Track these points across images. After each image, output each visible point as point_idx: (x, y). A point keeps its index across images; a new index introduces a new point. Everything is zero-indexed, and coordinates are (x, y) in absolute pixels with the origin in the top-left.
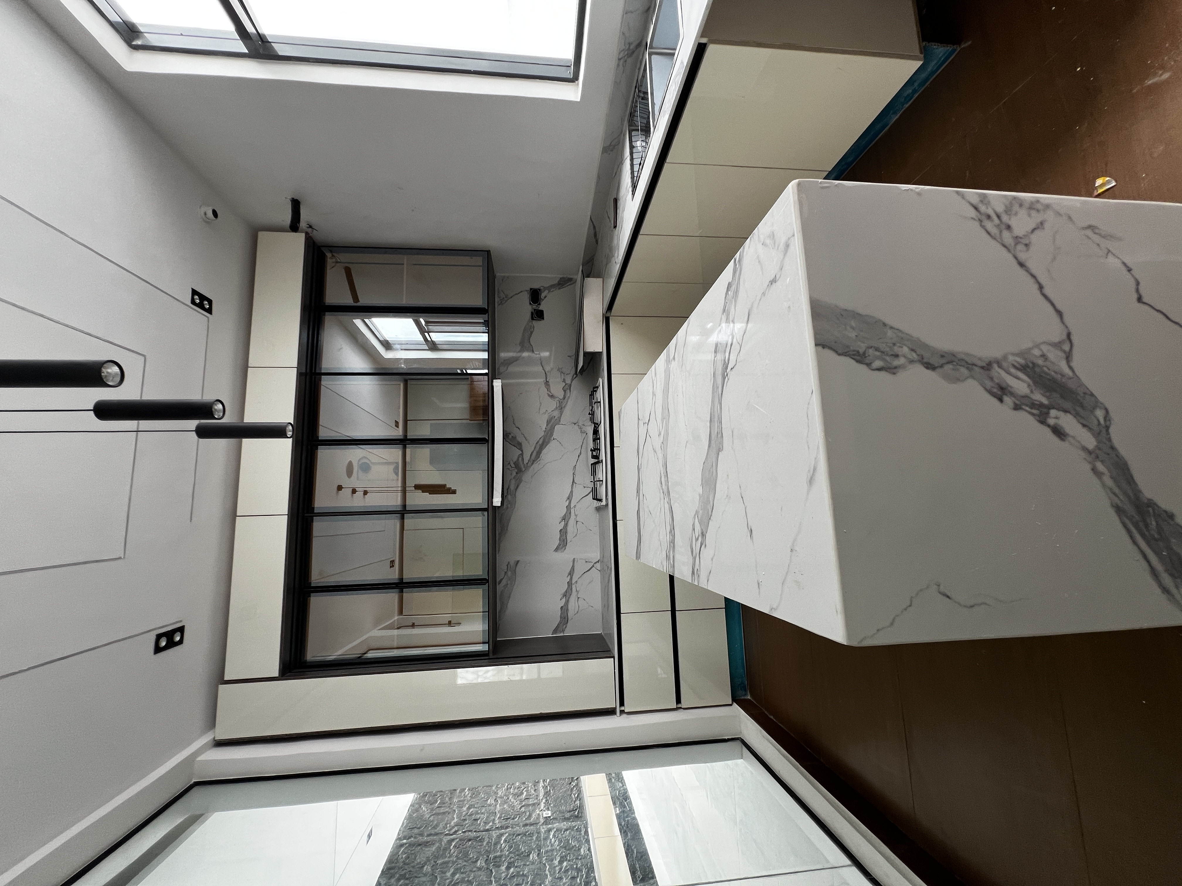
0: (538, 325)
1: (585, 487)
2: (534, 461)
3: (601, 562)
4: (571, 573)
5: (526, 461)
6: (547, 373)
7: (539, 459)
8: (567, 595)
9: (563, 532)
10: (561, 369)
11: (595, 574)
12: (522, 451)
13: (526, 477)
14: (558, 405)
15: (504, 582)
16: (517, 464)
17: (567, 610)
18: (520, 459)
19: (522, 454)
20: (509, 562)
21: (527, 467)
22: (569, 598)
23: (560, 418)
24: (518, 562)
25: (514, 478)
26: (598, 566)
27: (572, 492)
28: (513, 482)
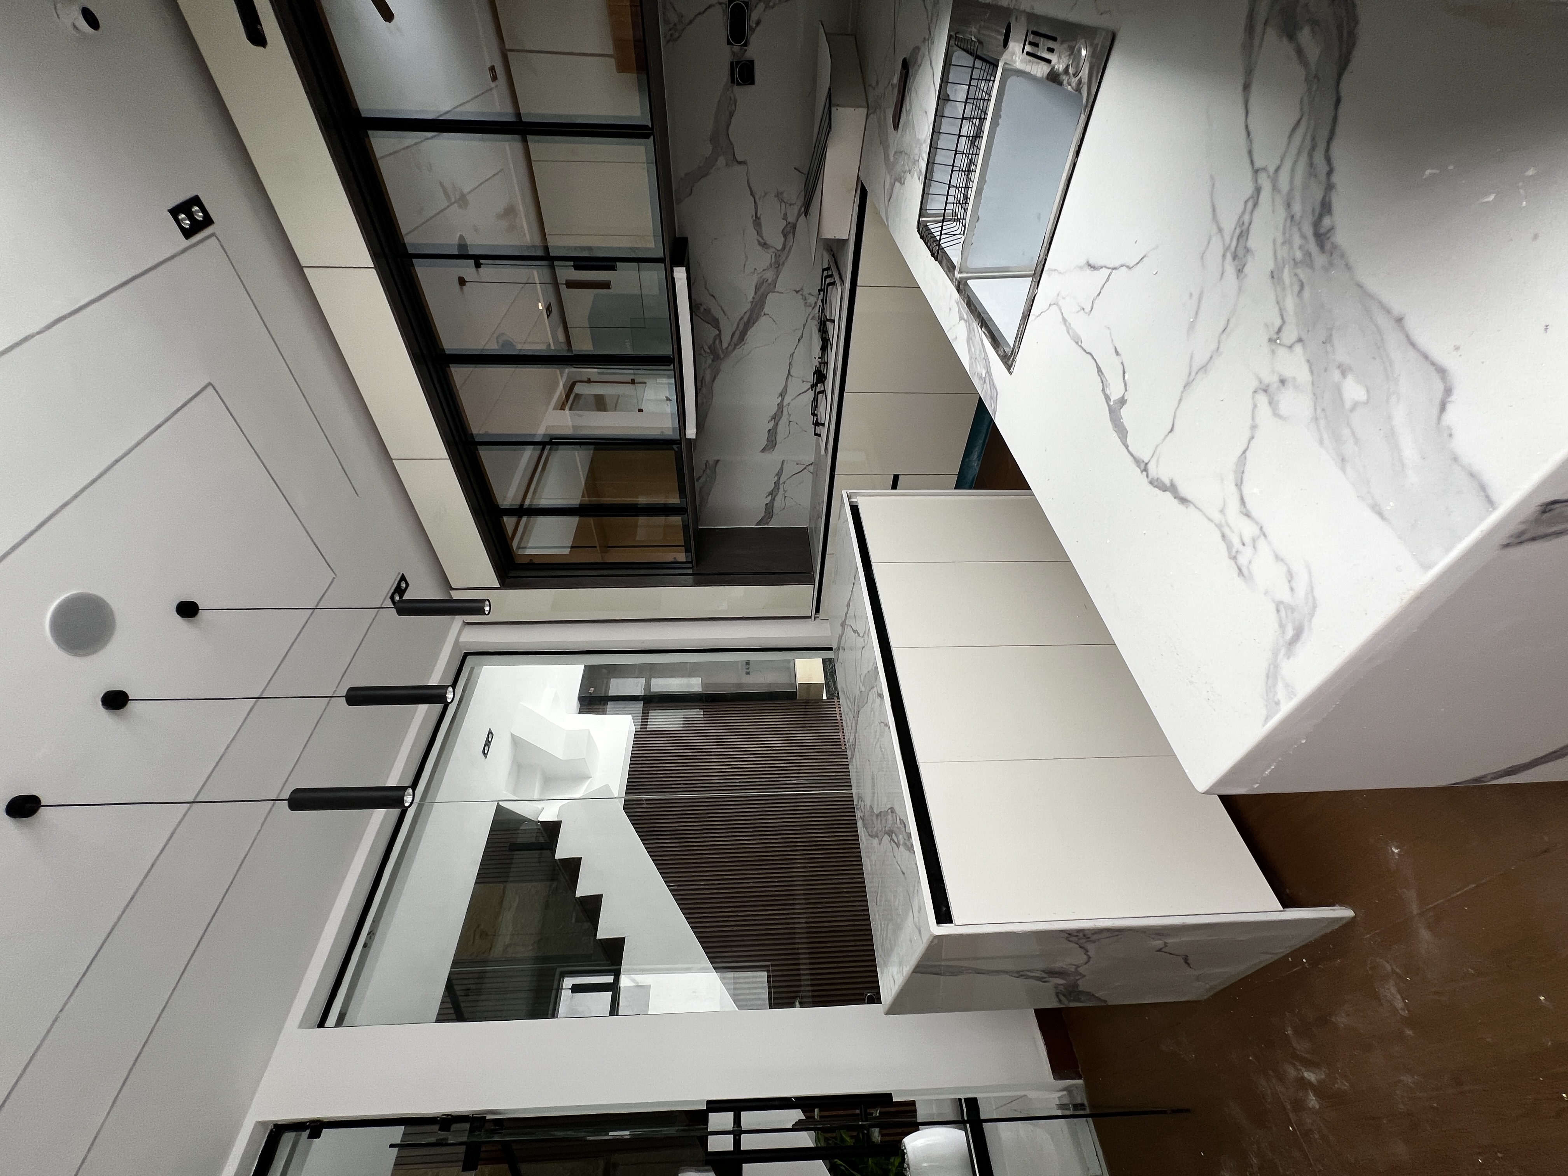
1: (803, 381)
2: (736, 345)
3: (815, 465)
5: (725, 345)
6: (757, 201)
7: (743, 343)
8: (773, 494)
10: (782, 193)
11: (807, 477)
12: (720, 331)
14: (773, 261)
15: (702, 480)
16: (713, 350)
17: (773, 506)
18: (717, 342)
19: (719, 335)
20: (707, 461)
21: (727, 353)
22: (775, 496)
23: (775, 282)
24: (718, 461)
25: (709, 367)
26: (811, 468)
27: (786, 387)
28: (708, 372)
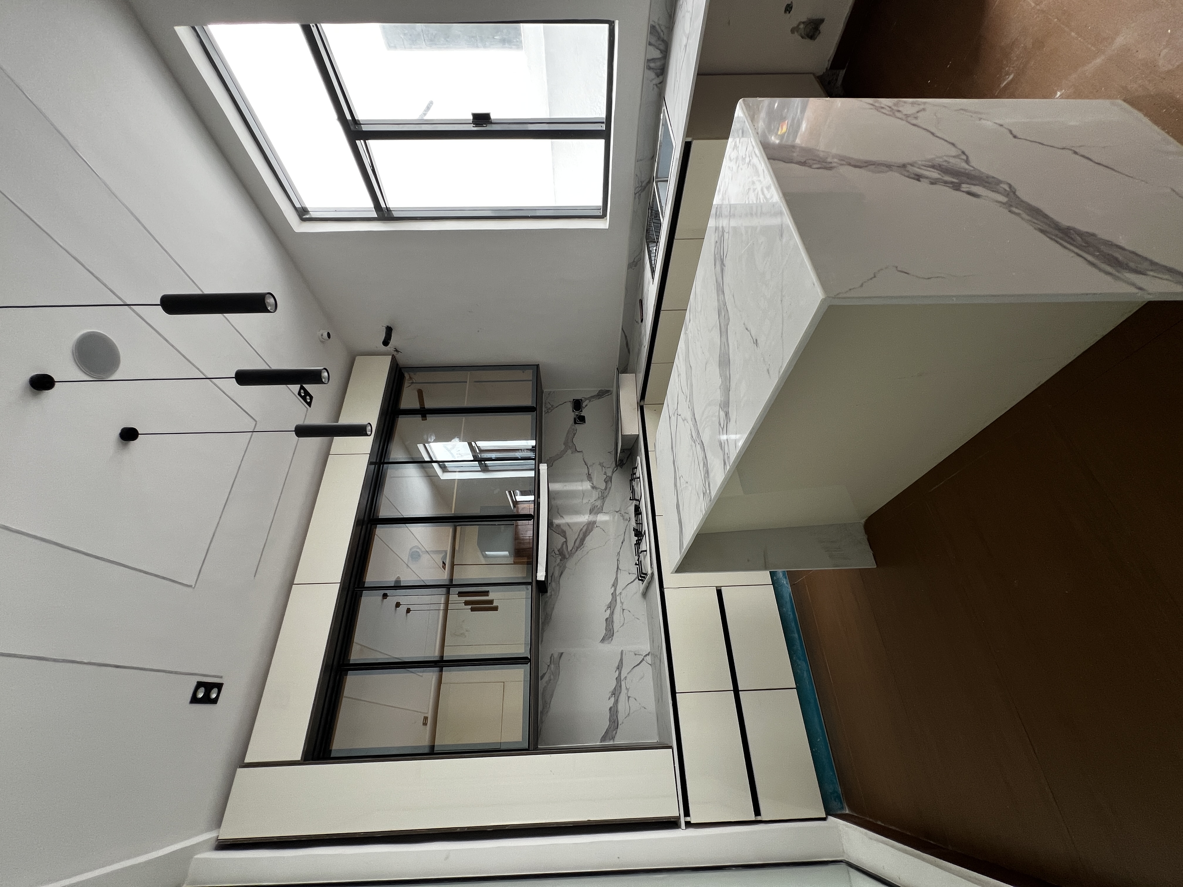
0: (580, 427)
1: (630, 574)
2: (578, 548)
3: (652, 655)
4: (619, 668)
5: (570, 548)
6: (589, 467)
7: (583, 546)
8: (616, 693)
9: (609, 621)
10: (602, 463)
11: (646, 670)
12: (566, 539)
13: (570, 564)
14: (600, 495)
15: (546, 678)
16: (561, 553)
17: (617, 711)
18: (564, 546)
19: (566, 542)
20: (552, 654)
21: (571, 554)
22: (618, 697)
23: (602, 507)
24: (562, 654)
25: (558, 565)
26: (649, 659)
27: (616, 579)
28: (557, 568)
